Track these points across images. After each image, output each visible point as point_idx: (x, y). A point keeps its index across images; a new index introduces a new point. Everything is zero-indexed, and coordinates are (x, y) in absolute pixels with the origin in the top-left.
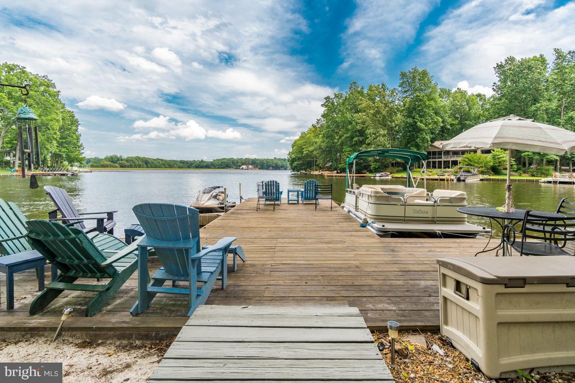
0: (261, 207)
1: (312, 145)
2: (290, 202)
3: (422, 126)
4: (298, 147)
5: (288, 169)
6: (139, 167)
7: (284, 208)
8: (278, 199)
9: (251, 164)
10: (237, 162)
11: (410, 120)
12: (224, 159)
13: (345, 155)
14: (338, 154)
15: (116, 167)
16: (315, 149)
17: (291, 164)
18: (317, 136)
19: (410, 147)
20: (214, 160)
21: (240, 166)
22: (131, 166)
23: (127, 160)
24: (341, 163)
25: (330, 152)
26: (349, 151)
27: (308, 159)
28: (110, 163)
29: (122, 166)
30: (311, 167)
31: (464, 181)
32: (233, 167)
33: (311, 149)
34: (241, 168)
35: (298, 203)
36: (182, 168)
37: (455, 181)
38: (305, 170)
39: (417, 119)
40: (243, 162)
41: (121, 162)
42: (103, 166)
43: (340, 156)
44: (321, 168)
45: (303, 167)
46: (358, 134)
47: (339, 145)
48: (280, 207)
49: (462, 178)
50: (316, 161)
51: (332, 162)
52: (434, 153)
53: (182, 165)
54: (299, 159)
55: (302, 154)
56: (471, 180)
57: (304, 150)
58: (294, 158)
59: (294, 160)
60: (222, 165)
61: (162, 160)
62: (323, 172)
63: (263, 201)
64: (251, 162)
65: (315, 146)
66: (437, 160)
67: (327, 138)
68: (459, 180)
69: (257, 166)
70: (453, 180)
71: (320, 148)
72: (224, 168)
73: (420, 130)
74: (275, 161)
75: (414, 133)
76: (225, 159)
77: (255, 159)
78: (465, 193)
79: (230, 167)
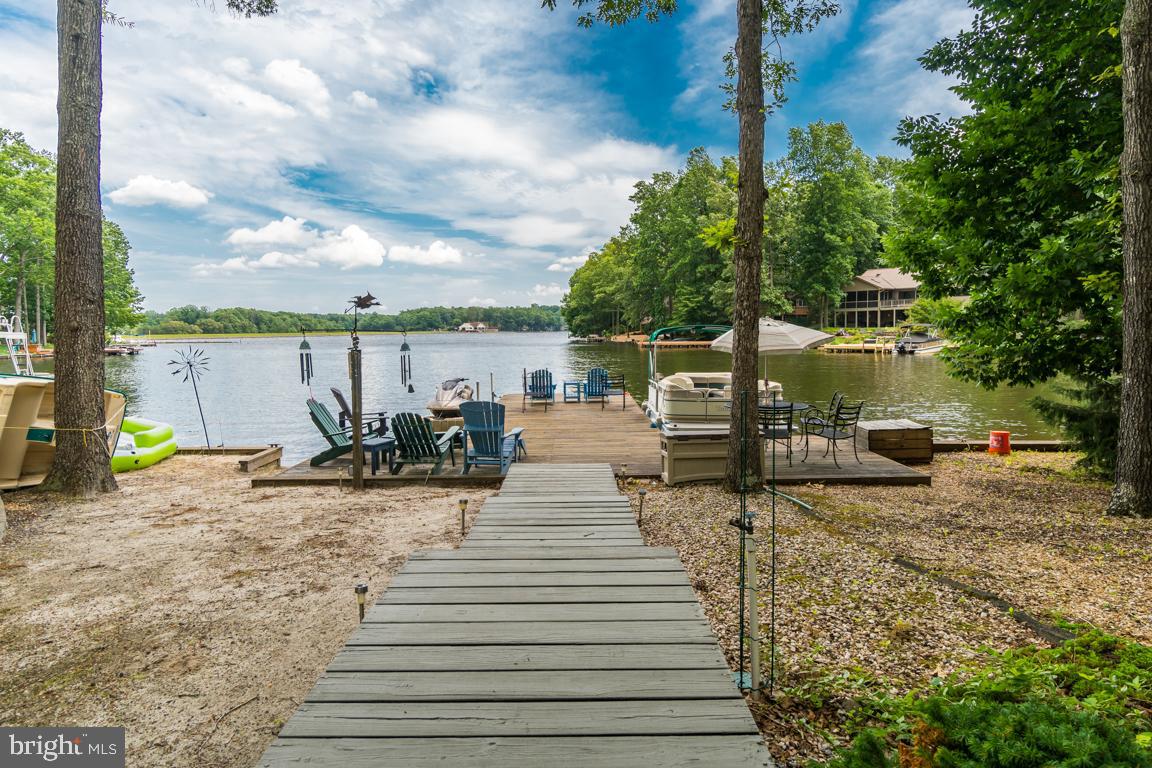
0: (527, 407)
1: (613, 280)
2: (568, 400)
3: (835, 239)
4: (584, 284)
5: (563, 328)
6: (244, 331)
7: (559, 408)
8: (550, 396)
9: (482, 321)
10: (453, 317)
11: (810, 229)
12: (422, 310)
13: (680, 302)
14: (667, 300)
15: (194, 332)
16: (619, 290)
17: (569, 321)
18: (621, 262)
19: (811, 283)
20: (403, 312)
21: (458, 325)
22: (225, 330)
23: (217, 318)
24: (671, 319)
25: (648, 295)
26: (687, 294)
27: (603, 310)
28: (182, 323)
29: (207, 330)
30: (611, 325)
31: (912, 352)
32: (443, 328)
33: (610, 289)
34: (461, 328)
35: (579, 402)
36: (333, 330)
37: (895, 353)
38: (598, 332)
39: (823, 226)
40: (465, 315)
41: (203, 321)
42: (168, 331)
43: (670, 303)
44: (630, 329)
45: (595, 327)
46: (706, 257)
47: (669, 281)
48: (554, 407)
49: (908, 348)
50: (621, 314)
51: (653, 316)
52: (862, 295)
53: (332, 324)
54: (586, 309)
55: (592, 300)
56: (925, 351)
57: (596, 291)
58: (575, 309)
59: (575, 312)
60: (419, 323)
61: (291, 315)
62: (636, 338)
63: (529, 400)
64: (482, 316)
65: (619, 283)
66: (868, 309)
67: (642, 266)
68: (902, 351)
69: (495, 325)
70: (890, 352)
71: (629, 287)
72: (424, 329)
73: (831, 249)
74: (534, 313)
75: (820, 254)
76: (425, 309)
77: (491, 308)
78: (780, 385)
79: (437, 328)
